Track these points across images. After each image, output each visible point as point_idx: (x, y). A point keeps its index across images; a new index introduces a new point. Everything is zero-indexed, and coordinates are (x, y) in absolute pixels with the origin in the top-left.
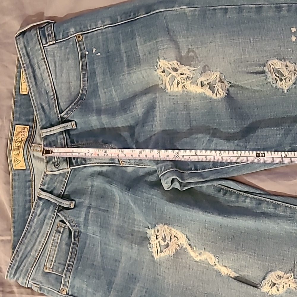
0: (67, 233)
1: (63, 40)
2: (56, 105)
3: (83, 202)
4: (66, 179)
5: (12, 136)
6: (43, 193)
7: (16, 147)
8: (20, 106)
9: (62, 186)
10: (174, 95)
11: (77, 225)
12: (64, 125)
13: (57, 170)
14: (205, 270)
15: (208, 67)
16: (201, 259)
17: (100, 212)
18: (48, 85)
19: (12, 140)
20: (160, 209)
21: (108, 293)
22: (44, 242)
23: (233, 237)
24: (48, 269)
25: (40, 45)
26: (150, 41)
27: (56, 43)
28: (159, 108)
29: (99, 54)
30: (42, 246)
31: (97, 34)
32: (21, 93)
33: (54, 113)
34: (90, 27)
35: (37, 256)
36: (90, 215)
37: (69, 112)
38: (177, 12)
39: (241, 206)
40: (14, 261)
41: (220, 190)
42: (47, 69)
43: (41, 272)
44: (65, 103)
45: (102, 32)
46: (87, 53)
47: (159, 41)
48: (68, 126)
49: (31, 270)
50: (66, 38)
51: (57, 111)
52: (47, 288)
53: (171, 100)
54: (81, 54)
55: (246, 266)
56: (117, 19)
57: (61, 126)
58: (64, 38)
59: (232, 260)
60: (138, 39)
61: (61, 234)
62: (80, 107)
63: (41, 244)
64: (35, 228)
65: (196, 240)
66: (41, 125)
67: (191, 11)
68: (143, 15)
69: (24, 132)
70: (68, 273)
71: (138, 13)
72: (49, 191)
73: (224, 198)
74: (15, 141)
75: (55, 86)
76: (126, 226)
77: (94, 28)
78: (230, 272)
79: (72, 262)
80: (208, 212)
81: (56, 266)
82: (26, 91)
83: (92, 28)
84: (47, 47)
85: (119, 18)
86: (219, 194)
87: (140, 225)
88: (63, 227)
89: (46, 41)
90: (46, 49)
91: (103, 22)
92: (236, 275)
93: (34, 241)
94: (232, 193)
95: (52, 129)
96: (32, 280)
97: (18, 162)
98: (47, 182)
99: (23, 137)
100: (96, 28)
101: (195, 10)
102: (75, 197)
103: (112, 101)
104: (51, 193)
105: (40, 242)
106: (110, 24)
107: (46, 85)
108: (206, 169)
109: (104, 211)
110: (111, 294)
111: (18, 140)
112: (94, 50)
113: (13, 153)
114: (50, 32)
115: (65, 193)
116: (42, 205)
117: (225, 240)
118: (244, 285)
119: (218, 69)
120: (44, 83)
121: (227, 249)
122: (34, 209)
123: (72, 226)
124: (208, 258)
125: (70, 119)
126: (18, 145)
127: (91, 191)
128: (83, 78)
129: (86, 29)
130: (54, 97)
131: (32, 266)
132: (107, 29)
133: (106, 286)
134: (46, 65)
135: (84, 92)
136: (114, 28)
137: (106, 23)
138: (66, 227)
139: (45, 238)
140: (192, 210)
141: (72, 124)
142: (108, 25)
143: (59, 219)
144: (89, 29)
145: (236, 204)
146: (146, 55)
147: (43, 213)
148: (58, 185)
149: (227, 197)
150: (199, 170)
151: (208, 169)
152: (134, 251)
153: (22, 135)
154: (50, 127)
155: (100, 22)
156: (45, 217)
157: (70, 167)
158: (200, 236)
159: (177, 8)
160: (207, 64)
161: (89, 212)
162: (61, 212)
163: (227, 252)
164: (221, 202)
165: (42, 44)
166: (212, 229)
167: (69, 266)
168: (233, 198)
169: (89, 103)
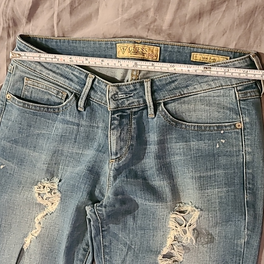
0: (57, 101)
1: (239, 108)
2: (173, 97)
3: (83, 118)
4: (103, 103)
5: (148, 44)
6: (91, 81)
7: (137, 48)
8: (179, 52)
9: (97, 100)
10: (167, 220)
11: (64, 112)
12: (152, 107)
13: (110, 97)
14: (28, 224)
15: (188, 252)
16: (36, 224)
17: (74, 136)
18: (195, 88)
19: (145, 43)
20: (72, 196)
21: (8, 140)
22: (49, 78)
23: (52, 251)
24: (27, 81)
25: (236, 84)
26: (220, 203)
27: (237, 100)
28: (157, 206)
29: (218, 146)
30: (46, 76)
31: (239, 145)
32: (192, 54)
33: (165, 95)
34: (247, 139)
35: (36, 72)
36: (72, 126)
37: (163, 113)
38: (243, 232)
39: (74, 262)
40: (30, 49)
41: (88, 246)
42: (212, 88)
43: (23, 74)
44: (174, 108)
45: (239, 151)
46: (222, 132)
47: (217, 213)
48: (151, 111)
49: (24, 65)
50: (241, 111)
51: (167, 99)
52: (10, 80)
53: (162, 217)
54: (222, 126)
55: (31, 260)
56: (249, 169)
57: (152, 104)
58: (240, 109)
59: (35, 249)
60: (224, 189)
61: (56, 95)
62: (168, 124)
63: (47, 76)
64: (61, 69)
65: (50, 221)
66: (156, 80)
67: (241, 245)
68: (246, 198)
69: (152, 57)
70: (22, 104)
71: (249, 193)
72: (94, 86)
73: (81, 248)
74: (143, 47)
75: (192, 96)
76: (63, 158)
77: (246, 143)
78: (27, 245)
79: (31, 108)
80: (68, 239)
81: (30, 89)
82: (194, 58)
83: (246, 140)
84: (233, 90)
85: (250, 171)
86: (84, 244)
87: (63, 171)
88: (62, 98)
89: (240, 90)
90: (232, 89)
91: (249, 153)
92: (25, 250)
93: (50, 68)
94: (84, 256)
95: (149, 95)
96: (16, 66)
97: (122, 51)
98: (100, 86)
99: (148, 56)
100: (245, 144)
101: (241, 248)
102: (88, 111)
103: (171, 154)
104: (92, 88)
105: (49, 74)
106: (246, 160)
107: (196, 86)
108: (102, 239)
109: (75, 139)
110: (8, 143)
111: (144, 50)
112: (223, 141)
113: (132, 46)
114: (249, 95)
115: (91, 102)
116: (82, 78)
117: (50, 245)
118: (17, 256)
119: (185, 260)
120: (197, 85)
121: (43, 246)
122: (77, 69)
123: (62, 107)
124: (36, 230)
125: (157, 113)
126: (139, 51)
127: (93, 126)
128: (198, 126)
129: (246, 134)
130: (181, 95)
131: (27, 67)
132: (242, 157)
133: (14, 139)
134: (216, 88)
135: (184, 126)
136: (242, 165)
137: (247, 156)
138: (62, 100)
139: (53, 79)
140: (70, 226)
141: (153, 114)
142: (246, 158)
143: (69, 94)
144: (246, 137)
145: (75, 259)
146: (207, 197)
147: (74, 78)
148: (98, 96)
149: (81, 251)
150: (102, 234)
151: (103, 241)
152: (42, 165)
153: (149, 55)
154: (153, 90)
155: (250, 150)
156: (71, 80)
157: (111, 111)
158: (53, 225)
159: (246, 233)
160: (191, 251)
161: (74, 126)
162: (74, 98)
163: (40, 246)
164: (78, 246)
165: (237, 86)
166: (58, 236)
167: (28, 105)
168: (80, 256)
169: (172, 132)
